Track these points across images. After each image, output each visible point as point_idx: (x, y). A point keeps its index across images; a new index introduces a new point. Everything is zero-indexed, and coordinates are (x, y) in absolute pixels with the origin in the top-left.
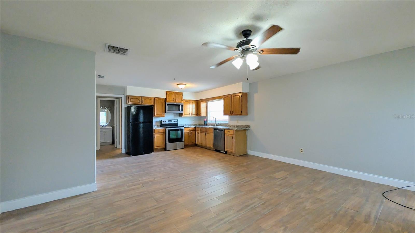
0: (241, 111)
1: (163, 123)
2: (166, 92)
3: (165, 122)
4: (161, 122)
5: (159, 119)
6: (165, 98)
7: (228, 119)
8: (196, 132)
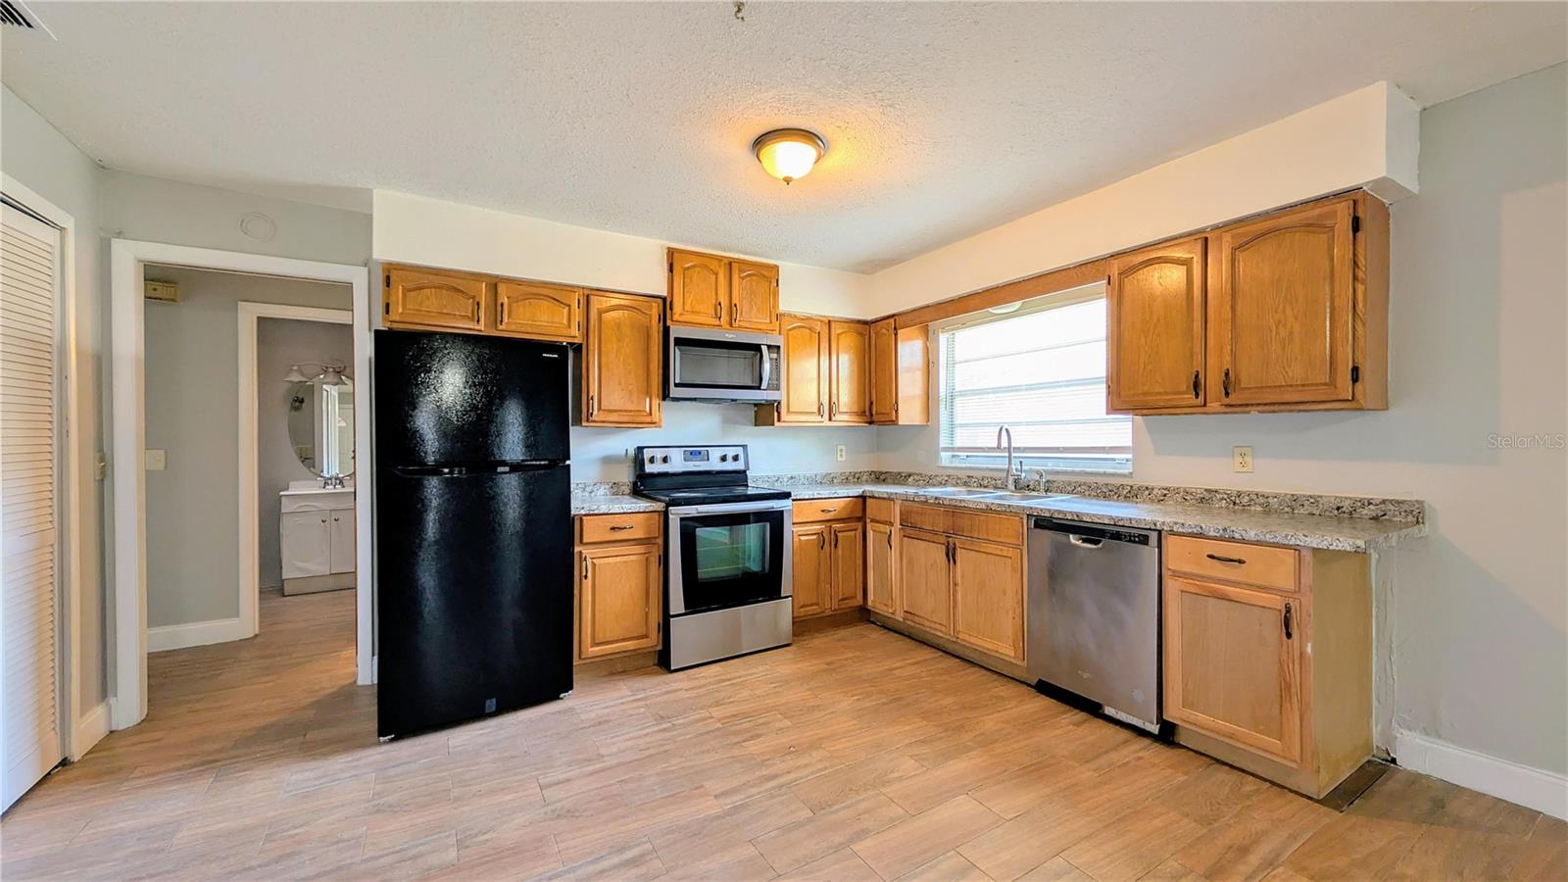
0: (1355, 370)
1: (649, 468)
2: (671, 253)
3: (665, 460)
4: (638, 460)
5: (624, 443)
6: (664, 299)
7: (1129, 443)
8: (869, 526)
